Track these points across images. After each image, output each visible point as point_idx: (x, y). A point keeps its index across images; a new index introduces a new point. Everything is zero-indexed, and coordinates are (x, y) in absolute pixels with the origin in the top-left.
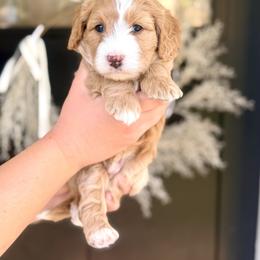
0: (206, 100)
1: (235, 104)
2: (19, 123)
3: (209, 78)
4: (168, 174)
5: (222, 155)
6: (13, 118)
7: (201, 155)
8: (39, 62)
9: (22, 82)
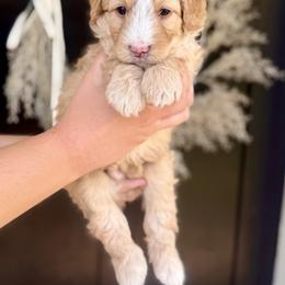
0: (233, 69)
1: (265, 75)
2: (30, 83)
3: (240, 45)
4: (189, 148)
5: (249, 128)
6: (24, 77)
7: (226, 127)
8: (53, 17)
9: (34, 39)
